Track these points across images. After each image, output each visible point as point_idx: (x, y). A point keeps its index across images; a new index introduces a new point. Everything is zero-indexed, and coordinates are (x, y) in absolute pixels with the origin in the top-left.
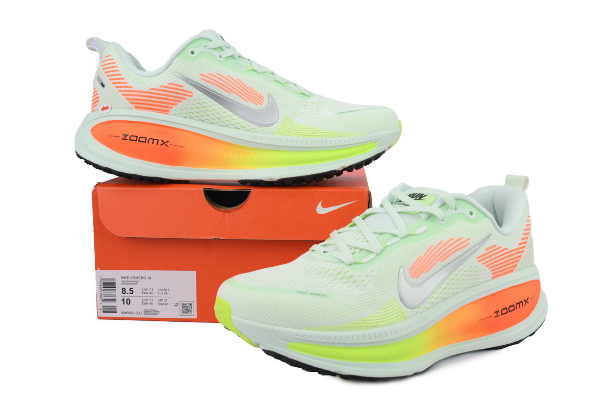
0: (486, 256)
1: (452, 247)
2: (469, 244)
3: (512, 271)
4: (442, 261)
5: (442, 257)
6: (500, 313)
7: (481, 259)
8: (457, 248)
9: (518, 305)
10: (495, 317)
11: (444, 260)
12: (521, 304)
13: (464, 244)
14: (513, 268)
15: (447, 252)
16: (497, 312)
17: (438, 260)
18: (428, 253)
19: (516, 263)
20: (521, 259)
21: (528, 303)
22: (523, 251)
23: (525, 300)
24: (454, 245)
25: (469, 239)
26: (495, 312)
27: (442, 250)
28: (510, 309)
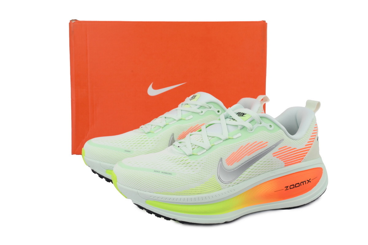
0: (279, 153)
1: (256, 147)
2: (267, 145)
3: (300, 162)
4: (248, 155)
5: (249, 153)
6: (289, 188)
7: (275, 155)
8: (259, 148)
9: (302, 184)
10: (285, 190)
11: (250, 154)
12: (304, 183)
13: (263, 146)
14: (300, 160)
15: (252, 150)
16: (287, 187)
17: (246, 155)
18: (240, 150)
19: (303, 157)
20: (307, 155)
21: (310, 182)
22: (309, 149)
23: (308, 180)
24: (257, 146)
25: (267, 143)
26: (285, 187)
27: (249, 148)
28: (297, 185)
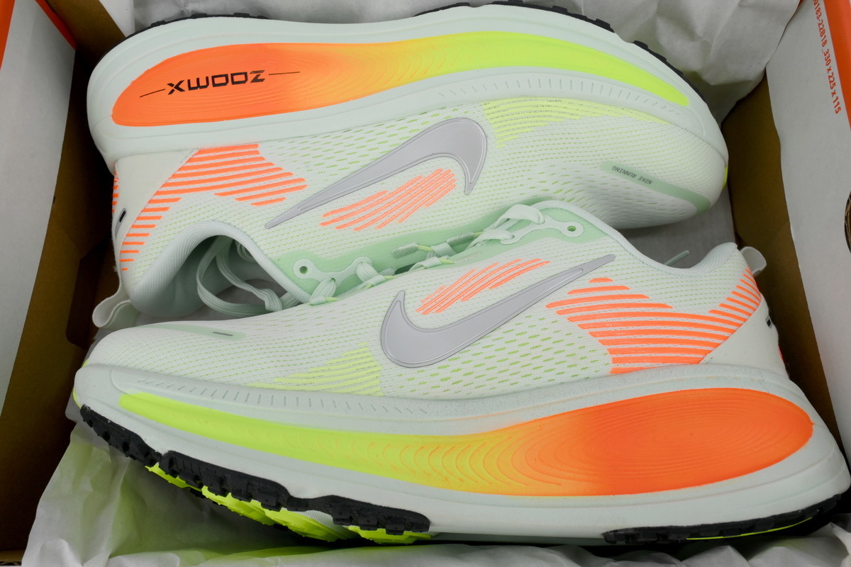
0: (281, 188)
1: (360, 215)
2: (325, 215)
3: (201, 152)
4: (384, 192)
5: (383, 200)
6: (251, 77)
7: (298, 184)
8: (350, 211)
9: (203, 83)
10: (262, 71)
11: (379, 194)
12: (194, 84)
13: (336, 216)
14: (201, 156)
15: (372, 206)
16: (256, 80)
17: (393, 194)
18: (410, 210)
19: (189, 164)
20: (174, 170)
21: (171, 85)
22: (164, 186)
23: (181, 90)
24: (356, 217)
25: (323, 224)
26: (262, 80)
27: (382, 212)
28: (223, 80)
